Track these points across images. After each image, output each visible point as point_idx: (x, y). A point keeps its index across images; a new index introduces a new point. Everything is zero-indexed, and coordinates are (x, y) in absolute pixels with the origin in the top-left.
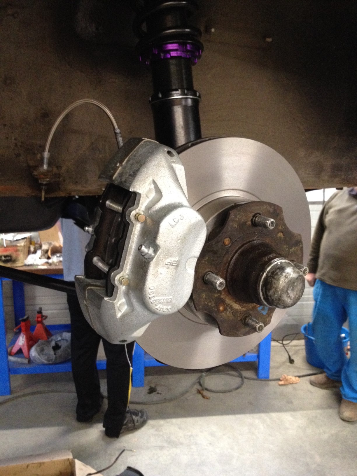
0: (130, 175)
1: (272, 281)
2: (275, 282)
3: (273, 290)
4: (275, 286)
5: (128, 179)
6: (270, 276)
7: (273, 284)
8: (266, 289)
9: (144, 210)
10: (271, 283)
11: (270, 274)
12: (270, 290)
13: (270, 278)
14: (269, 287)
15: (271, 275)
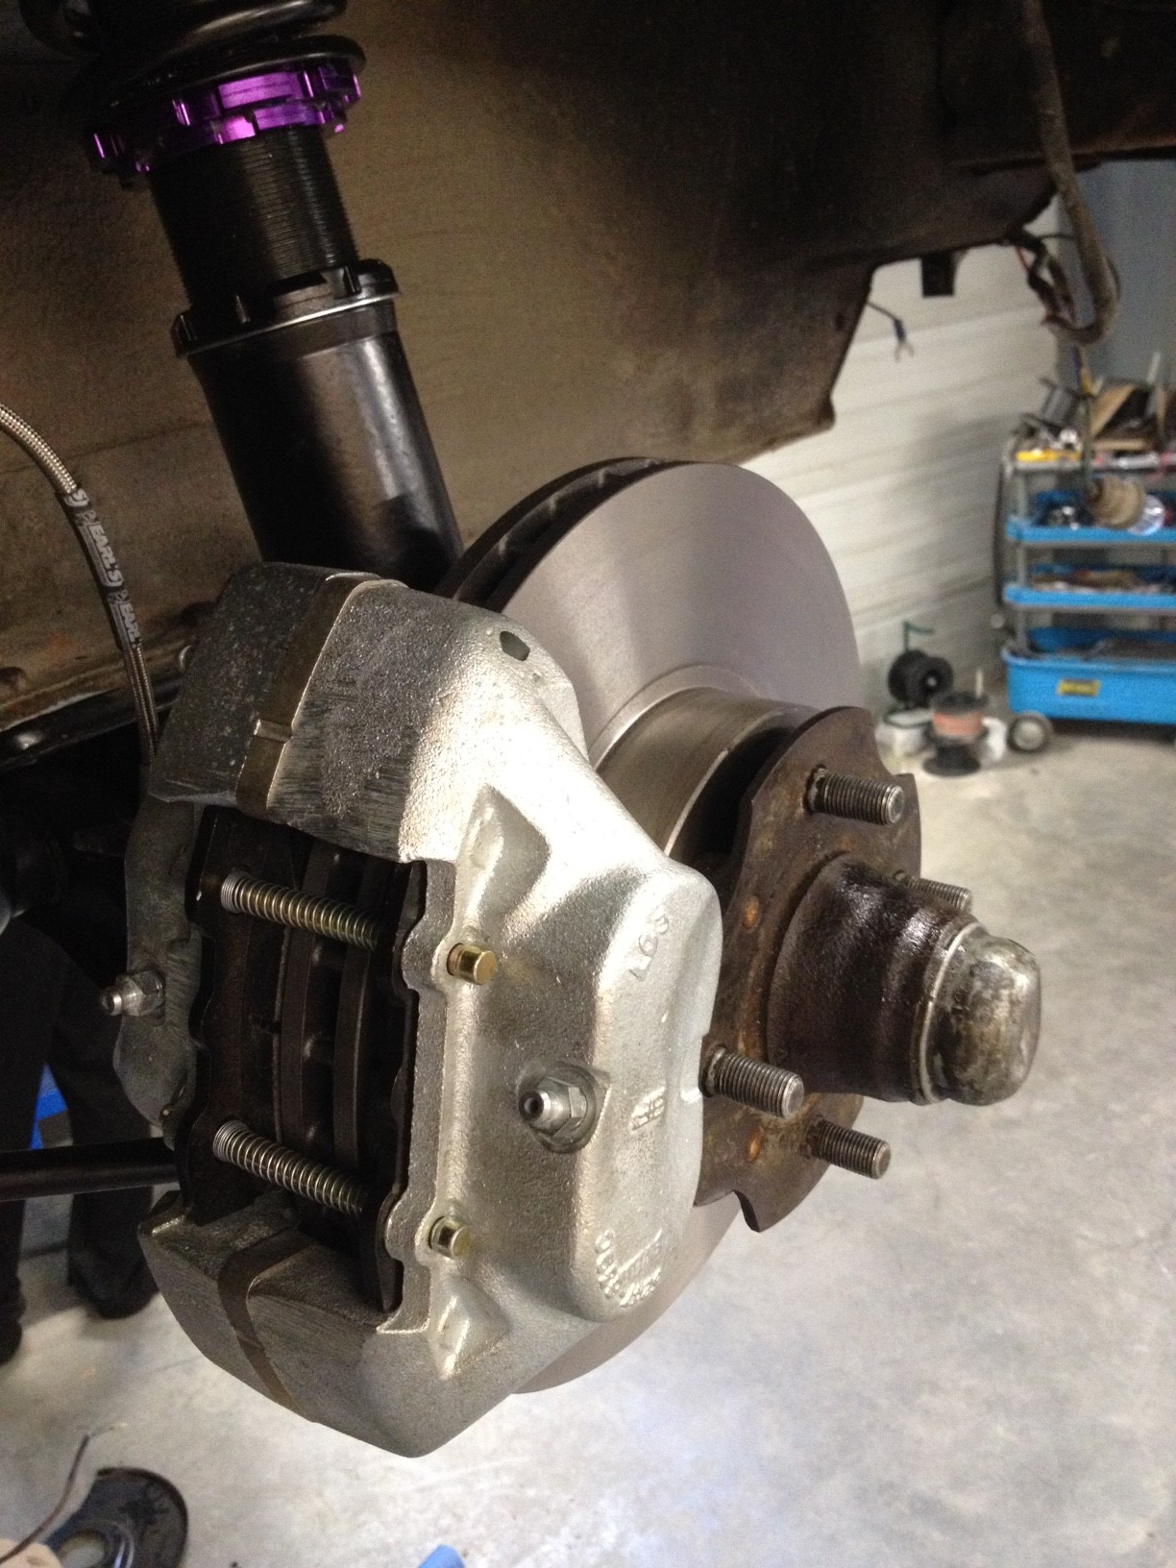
0: (369, 785)
1: (968, 1028)
2: (982, 1034)
3: (980, 1061)
4: (987, 1046)
5: (362, 807)
6: (955, 1011)
7: (977, 1040)
8: (946, 1059)
9: (475, 925)
10: (969, 1037)
11: (949, 1005)
12: (965, 1064)
13: (959, 1020)
14: (960, 1053)
15: (959, 1007)
